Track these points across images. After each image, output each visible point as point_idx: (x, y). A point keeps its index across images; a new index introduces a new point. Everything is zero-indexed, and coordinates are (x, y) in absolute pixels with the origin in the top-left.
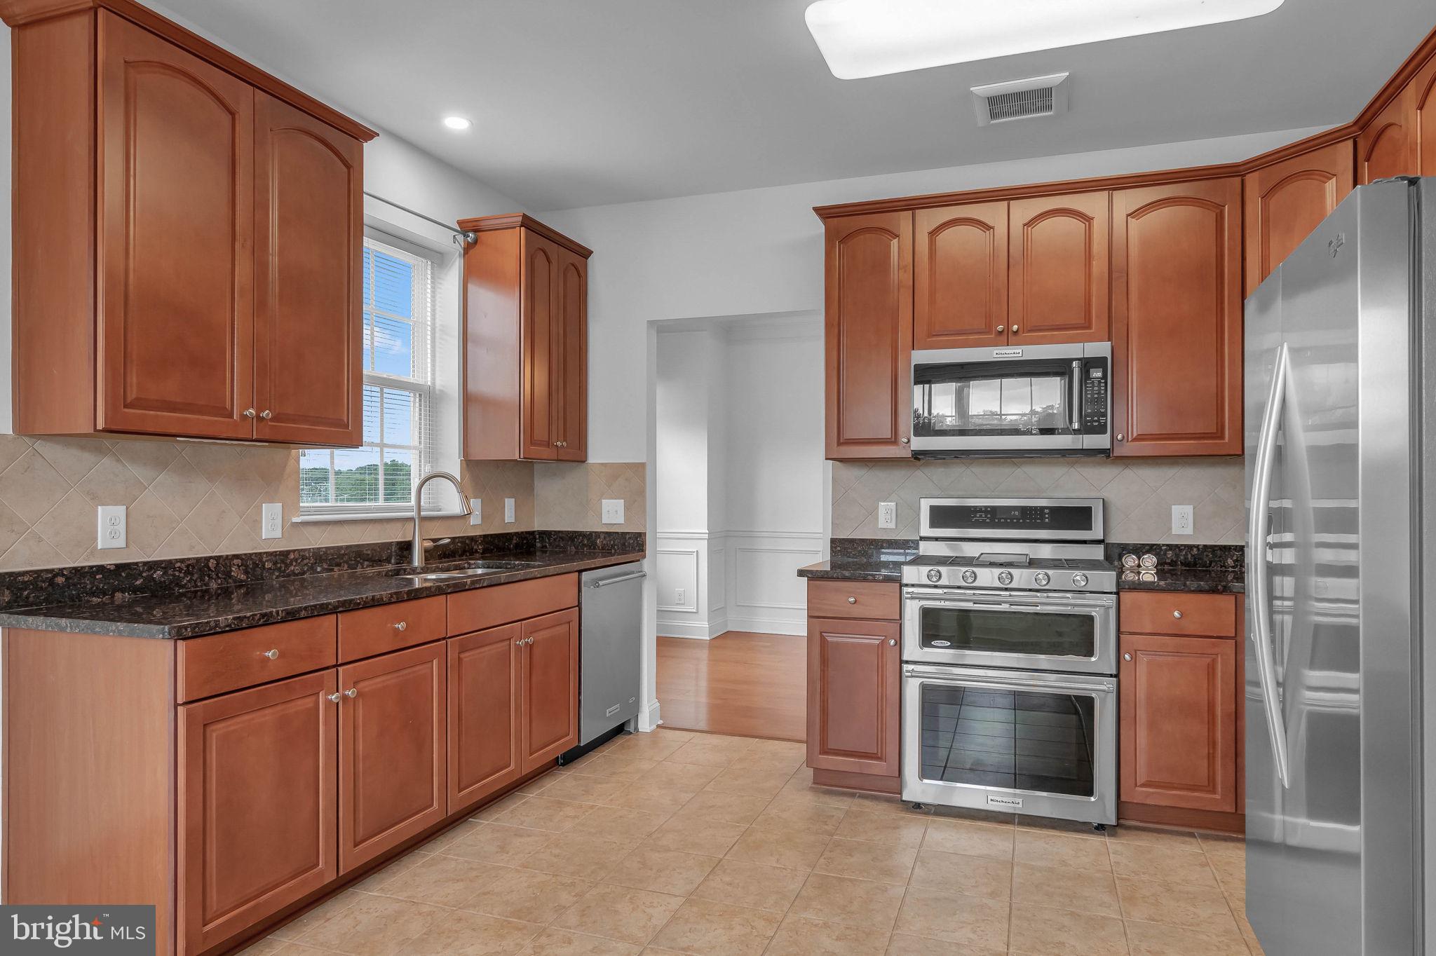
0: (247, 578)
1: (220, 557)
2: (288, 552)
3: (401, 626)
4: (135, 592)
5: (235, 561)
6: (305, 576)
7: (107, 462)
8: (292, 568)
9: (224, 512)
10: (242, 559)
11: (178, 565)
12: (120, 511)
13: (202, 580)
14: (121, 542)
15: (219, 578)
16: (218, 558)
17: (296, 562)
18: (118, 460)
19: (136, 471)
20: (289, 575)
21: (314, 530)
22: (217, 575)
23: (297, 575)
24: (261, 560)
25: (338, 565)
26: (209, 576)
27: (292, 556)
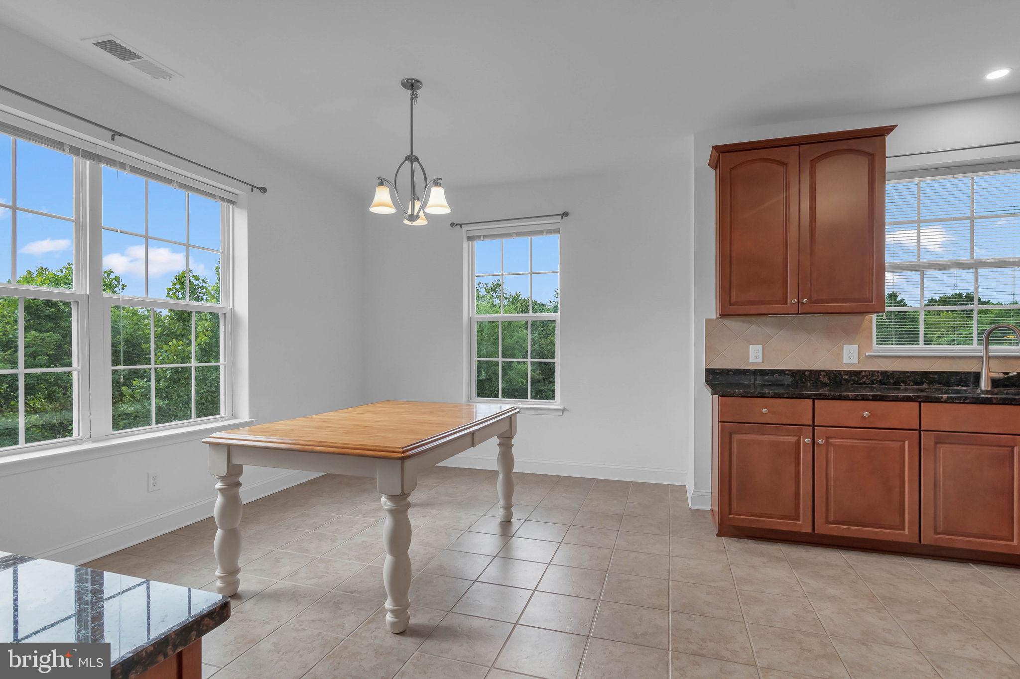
0: (830, 382)
1: (812, 370)
2: (861, 372)
3: (866, 414)
4: (764, 381)
5: (822, 373)
6: (875, 386)
7: (754, 327)
8: (864, 380)
9: (817, 349)
10: (826, 373)
11: (787, 372)
12: (760, 347)
13: (801, 380)
14: (760, 360)
15: (811, 380)
16: (811, 371)
17: (867, 377)
18: (759, 326)
19: (768, 331)
20: (860, 384)
21: (884, 360)
22: (810, 379)
23: (867, 384)
24: (840, 374)
25: (905, 383)
26: (805, 379)
27: (863, 374)
